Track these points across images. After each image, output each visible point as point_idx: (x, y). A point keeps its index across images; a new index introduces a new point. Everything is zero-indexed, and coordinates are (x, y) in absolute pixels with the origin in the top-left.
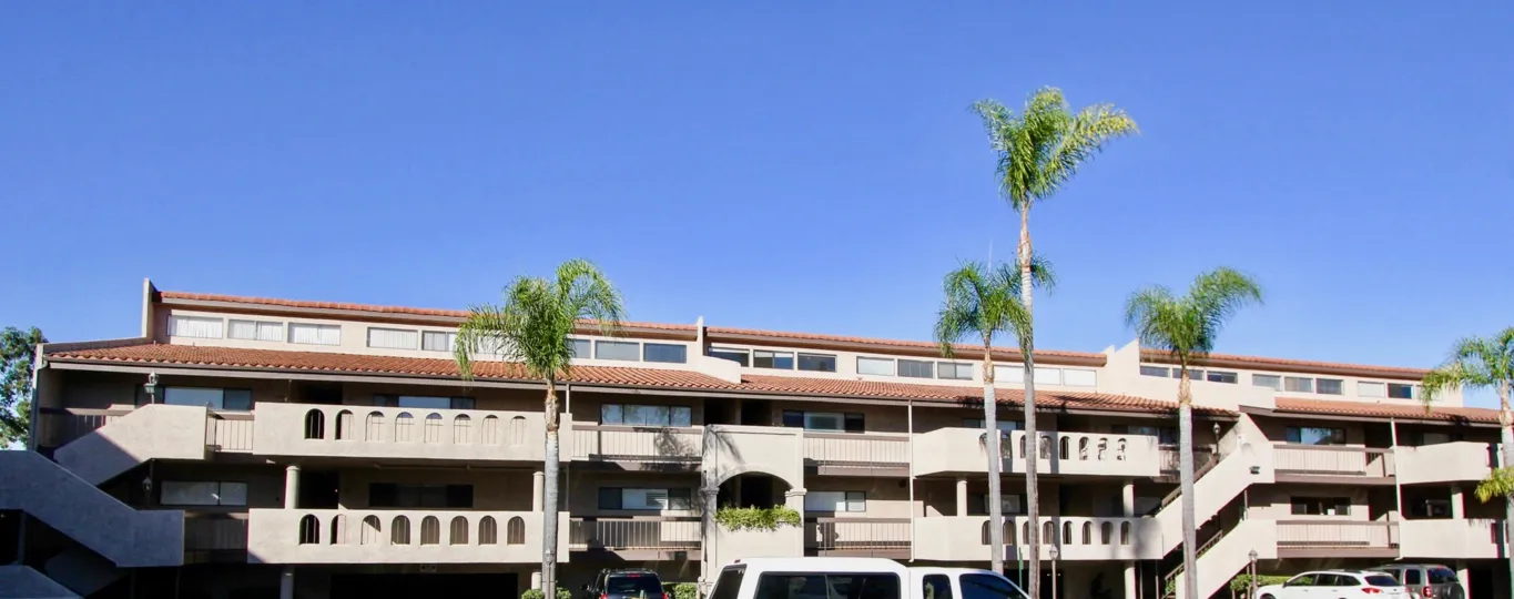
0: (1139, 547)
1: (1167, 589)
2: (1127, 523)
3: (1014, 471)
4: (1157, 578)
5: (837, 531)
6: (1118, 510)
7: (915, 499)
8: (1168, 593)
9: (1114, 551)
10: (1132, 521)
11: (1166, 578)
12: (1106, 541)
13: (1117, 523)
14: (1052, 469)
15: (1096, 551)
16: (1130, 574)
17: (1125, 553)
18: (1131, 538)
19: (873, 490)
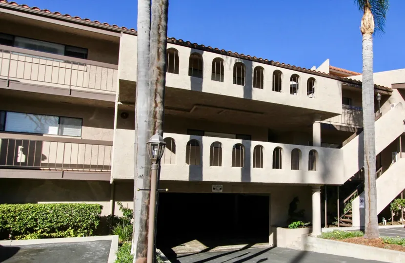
0: (326, 173)
1: (345, 210)
2: (315, 151)
3: (203, 91)
4: (338, 200)
5: (44, 152)
6: (308, 140)
7: (118, 127)
8: (345, 212)
9: (303, 175)
10: (319, 150)
11: (345, 201)
12: (295, 165)
13: (306, 150)
14: (245, 94)
15: (287, 175)
16: (316, 197)
17: (313, 178)
18: (318, 165)
19: (91, 119)
